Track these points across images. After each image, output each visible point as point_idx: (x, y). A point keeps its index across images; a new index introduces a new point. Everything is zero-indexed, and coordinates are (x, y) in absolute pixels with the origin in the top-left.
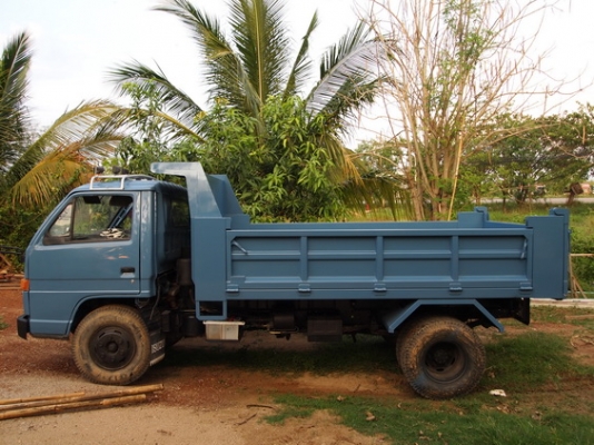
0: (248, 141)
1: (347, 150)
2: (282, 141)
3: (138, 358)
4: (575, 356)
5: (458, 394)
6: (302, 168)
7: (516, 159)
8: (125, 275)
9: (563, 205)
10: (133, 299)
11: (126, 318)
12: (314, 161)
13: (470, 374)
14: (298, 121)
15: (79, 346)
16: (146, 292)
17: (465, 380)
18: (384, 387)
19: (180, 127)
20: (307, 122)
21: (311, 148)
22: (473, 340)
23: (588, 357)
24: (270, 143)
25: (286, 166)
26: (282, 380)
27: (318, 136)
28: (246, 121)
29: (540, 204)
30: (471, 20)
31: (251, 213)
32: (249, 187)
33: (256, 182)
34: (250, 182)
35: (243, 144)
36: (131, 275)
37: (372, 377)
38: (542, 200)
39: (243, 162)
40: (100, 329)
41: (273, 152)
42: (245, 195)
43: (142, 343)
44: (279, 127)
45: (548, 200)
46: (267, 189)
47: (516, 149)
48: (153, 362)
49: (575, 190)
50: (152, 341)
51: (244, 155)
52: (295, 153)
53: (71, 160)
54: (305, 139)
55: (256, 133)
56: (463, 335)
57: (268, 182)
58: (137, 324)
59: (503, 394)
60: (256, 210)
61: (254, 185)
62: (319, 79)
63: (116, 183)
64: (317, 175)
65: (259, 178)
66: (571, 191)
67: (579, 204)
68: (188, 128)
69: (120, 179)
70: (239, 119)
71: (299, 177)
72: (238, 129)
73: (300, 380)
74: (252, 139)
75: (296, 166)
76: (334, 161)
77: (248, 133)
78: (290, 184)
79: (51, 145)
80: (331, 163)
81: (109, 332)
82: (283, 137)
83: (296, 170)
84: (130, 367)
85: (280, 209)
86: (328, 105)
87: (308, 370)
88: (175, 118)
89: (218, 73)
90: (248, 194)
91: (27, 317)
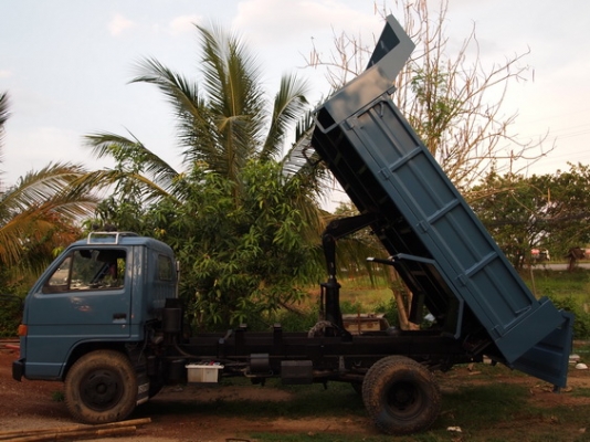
0: (226, 203)
1: (322, 211)
2: (258, 203)
3: (125, 398)
4: (531, 400)
5: (418, 430)
6: (277, 229)
7: (510, 221)
8: (116, 321)
9: (564, 271)
10: (124, 342)
11: (114, 361)
12: (289, 221)
13: (427, 411)
14: (274, 184)
15: (70, 388)
16: (135, 336)
17: (423, 416)
18: (352, 427)
19: (155, 188)
20: (283, 184)
21: (286, 210)
22: (428, 379)
23: (542, 401)
24: (247, 204)
25: (262, 227)
26: (257, 423)
27: (294, 198)
28: (224, 184)
29: (539, 270)
30: (438, 90)
31: (228, 270)
32: (225, 247)
33: (233, 241)
34: (227, 241)
35: (221, 206)
36: (123, 321)
37: (342, 420)
38: (541, 267)
39: (220, 222)
40: (91, 372)
41: (249, 213)
42: (221, 254)
43: (128, 385)
44: (256, 189)
45: (547, 267)
46: (243, 248)
47: (510, 211)
48: (139, 402)
49: (574, 255)
50: (138, 382)
51: (221, 215)
52: (270, 215)
53: (45, 219)
54: (281, 202)
55: (233, 195)
56: (419, 374)
57: (244, 242)
58: (125, 367)
59: (459, 430)
60: (234, 268)
61: (231, 244)
62: (294, 142)
63: (110, 239)
64: (292, 234)
65: (236, 238)
66: (571, 255)
67: (581, 269)
68: (163, 189)
69: (114, 236)
70: (218, 182)
71: (274, 237)
72: (217, 192)
73: (274, 423)
74: (230, 201)
75: (271, 227)
76: (308, 222)
77: (226, 195)
78: (266, 244)
79: (19, 206)
80: (305, 224)
81: (99, 375)
82: (260, 198)
83: (271, 231)
84: (117, 407)
85: (256, 267)
86: (303, 167)
87: (282, 415)
88: (151, 179)
89: (194, 135)
90: (225, 253)
91: (23, 361)
